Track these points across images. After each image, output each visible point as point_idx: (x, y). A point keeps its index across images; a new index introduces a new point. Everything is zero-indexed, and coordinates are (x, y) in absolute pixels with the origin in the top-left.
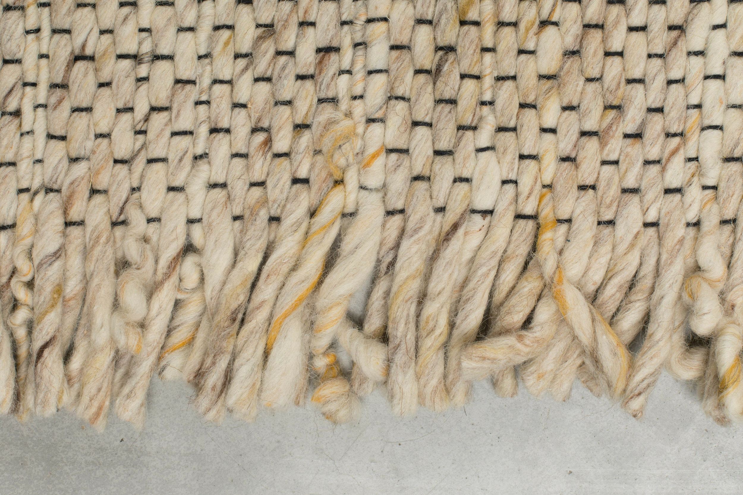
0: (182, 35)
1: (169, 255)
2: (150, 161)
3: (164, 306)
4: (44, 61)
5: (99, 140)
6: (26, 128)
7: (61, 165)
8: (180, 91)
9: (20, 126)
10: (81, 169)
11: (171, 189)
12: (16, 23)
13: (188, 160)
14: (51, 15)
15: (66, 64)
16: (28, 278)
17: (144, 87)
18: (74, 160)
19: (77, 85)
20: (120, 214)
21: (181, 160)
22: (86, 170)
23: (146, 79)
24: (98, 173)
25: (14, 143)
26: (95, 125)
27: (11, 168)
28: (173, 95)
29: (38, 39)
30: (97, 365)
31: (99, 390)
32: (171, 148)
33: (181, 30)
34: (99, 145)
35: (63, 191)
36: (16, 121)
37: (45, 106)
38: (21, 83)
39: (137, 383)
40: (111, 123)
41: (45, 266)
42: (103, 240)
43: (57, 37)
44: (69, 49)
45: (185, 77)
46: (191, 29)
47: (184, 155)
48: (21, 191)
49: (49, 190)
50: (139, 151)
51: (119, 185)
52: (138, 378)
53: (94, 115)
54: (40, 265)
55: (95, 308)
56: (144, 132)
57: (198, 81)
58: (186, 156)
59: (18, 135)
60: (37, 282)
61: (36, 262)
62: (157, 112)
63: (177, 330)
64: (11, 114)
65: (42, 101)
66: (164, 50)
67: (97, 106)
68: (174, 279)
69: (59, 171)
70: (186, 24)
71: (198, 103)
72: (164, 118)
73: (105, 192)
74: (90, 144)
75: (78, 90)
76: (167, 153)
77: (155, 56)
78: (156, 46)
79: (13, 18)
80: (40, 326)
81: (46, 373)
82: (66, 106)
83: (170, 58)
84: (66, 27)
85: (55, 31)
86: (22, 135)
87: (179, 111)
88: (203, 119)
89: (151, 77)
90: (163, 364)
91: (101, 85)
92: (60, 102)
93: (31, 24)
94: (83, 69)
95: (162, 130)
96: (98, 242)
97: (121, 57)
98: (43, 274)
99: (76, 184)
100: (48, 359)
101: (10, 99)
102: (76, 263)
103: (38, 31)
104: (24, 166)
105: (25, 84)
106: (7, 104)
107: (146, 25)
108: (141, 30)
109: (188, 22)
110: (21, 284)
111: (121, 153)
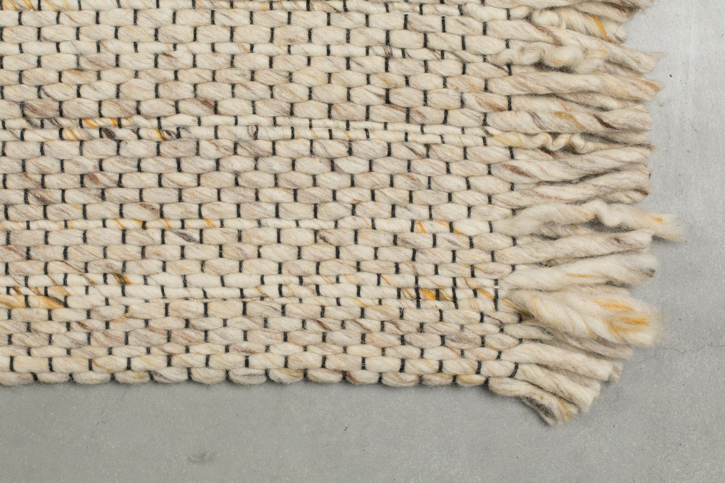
0: (371, 23)
1: (533, 31)
2: (464, 48)
3: (572, 36)
4: (389, 126)
5: (448, 85)
6: (438, 140)
7: (466, 113)
8: (412, 25)
9: (436, 144)
10: (470, 99)
11: (485, 32)
12: (361, 145)
13: (463, 19)
14: (355, 121)
15: (392, 109)
16: (550, 138)
17: (409, 52)
18: (463, 103)
19: (407, 100)
20: (503, 69)
21: (464, 24)
22: (470, 94)
23: (403, 51)
24: (473, 86)
25: (449, 147)
26: (437, 88)
27: (468, 150)
28: (415, 30)
29: (373, 130)
30: (615, 85)
31: (634, 84)
32: (455, 32)
33: (367, 24)
34: (452, 85)
35: (486, 112)
36: (434, 147)
37: (422, 125)
38: (405, 143)
39: (629, 56)
40: (436, 76)
41: (541, 123)
42: (522, 80)
43: (372, 116)
44: (381, 107)
45: (403, 22)
46: (367, 17)
47: (460, 22)
48: (485, 144)
49: (485, 123)
50: (456, 55)
51: (482, 70)
52: (625, 55)
53: (430, 88)
54: (541, 128)
55: (573, 86)
56: (443, 52)
57: (405, 13)
58: (461, 21)
59: (444, 145)
60: (554, 129)
61: (538, 130)
62: (427, 43)
63: (589, 29)
64: (428, 150)
65: (418, 128)
66: (382, 37)
67: (423, 86)
68: (552, 29)
69: (471, 115)
70: (364, 20)
71: (421, 13)
72: (432, 37)
73: (486, 81)
74: (451, 91)
75: (411, 100)
76: (459, 35)
77: (387, 44)
78: (379, 42)
79: (357, 148)
80: (586, 126)
81: (621, 121)
82: (422, 109)
83: (388, 33)
84: (364, 109)
85: (367, 118)
86: (443, 142)
87: (427, 25)
88: (434, 9)
89: (402, 47)
90: (614, 39)
91: (407, 83)
92: (419, 113)
93: (363, 135)
94: (396, 96)
95: (441, 38)
96: (524, 84)
97: (387, 70)
98: (547, 124)
99: (481, 101)
100: (610, 119)
101: (417, 150)
102: (539, 104)
103: (366, 130)
104: (467, 141)
105: (406, 140)
106: (420, 153)
107: (364, 50)
108: (367, 53)
109: (362, 19)
110: (555, 142)
111: (457, 68)
